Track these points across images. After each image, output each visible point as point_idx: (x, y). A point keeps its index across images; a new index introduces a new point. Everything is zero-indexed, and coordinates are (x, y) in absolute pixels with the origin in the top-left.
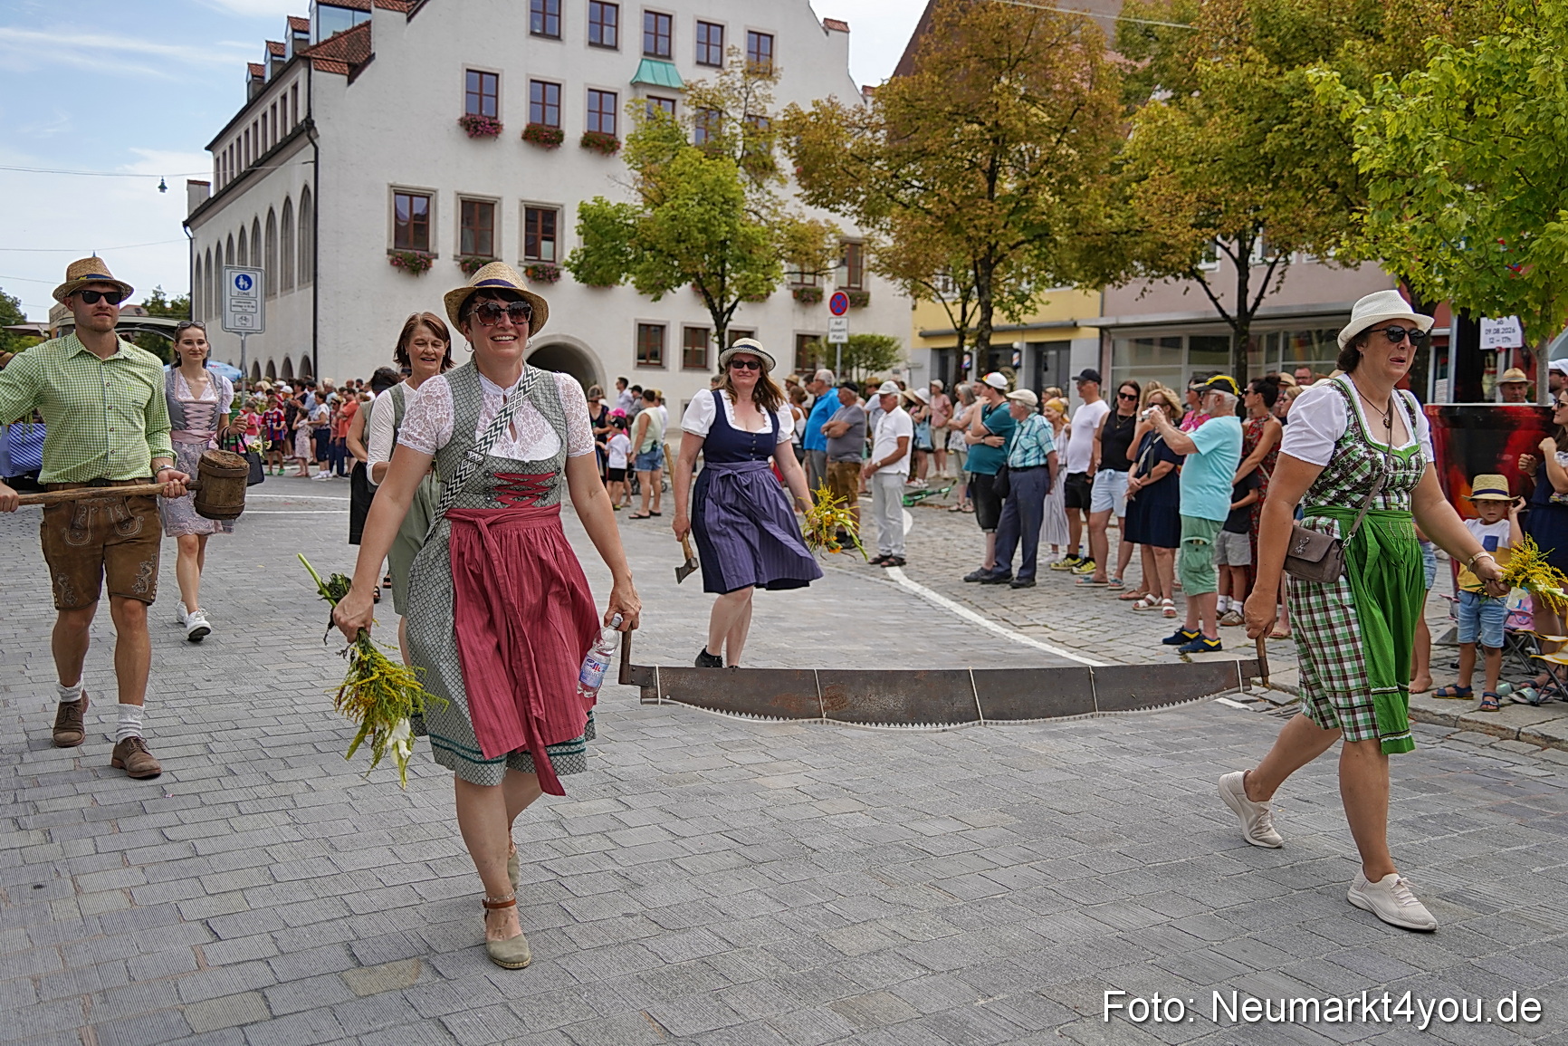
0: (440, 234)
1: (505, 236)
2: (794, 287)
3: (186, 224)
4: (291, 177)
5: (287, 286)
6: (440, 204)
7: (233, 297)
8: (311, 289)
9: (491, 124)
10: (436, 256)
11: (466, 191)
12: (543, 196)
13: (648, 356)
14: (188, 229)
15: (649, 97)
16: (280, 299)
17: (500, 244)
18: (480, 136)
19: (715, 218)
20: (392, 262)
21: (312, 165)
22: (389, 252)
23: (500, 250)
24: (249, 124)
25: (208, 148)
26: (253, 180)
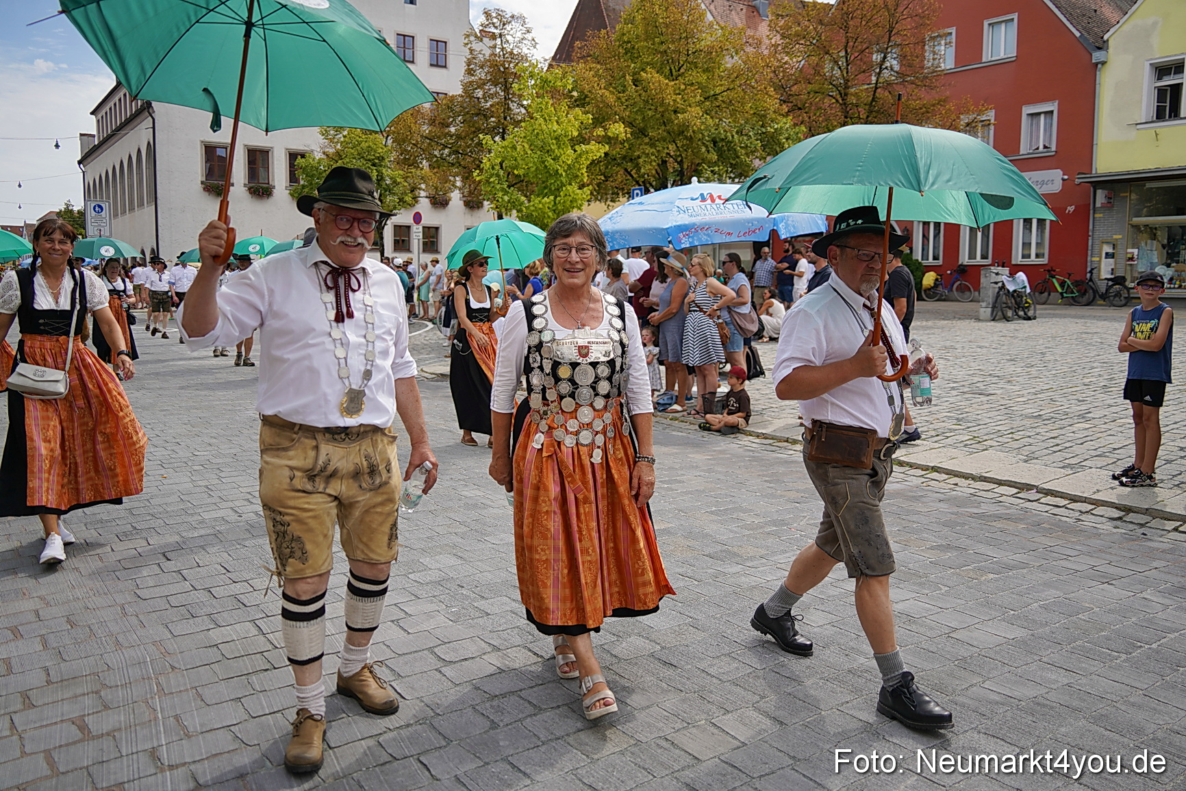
0: (235, 172)
1: (276, 171)
2: (464, 199)
3: (80, 162)
4: (138, 137)
5: (141, 205)
7: (92, 218)
8: (154, 206)
10: (233, 185)
11: (250, 144)
12: (297, 146)
14: (81, 166)
16: (137, 212)
17: (273, 176)
19: (369, 168)
20: (204, 189)
21: (152, 130)
22: (202, 183)
23: (273, 180)
24: (117, 99)
25: (92, 113)
26: (120, 135)
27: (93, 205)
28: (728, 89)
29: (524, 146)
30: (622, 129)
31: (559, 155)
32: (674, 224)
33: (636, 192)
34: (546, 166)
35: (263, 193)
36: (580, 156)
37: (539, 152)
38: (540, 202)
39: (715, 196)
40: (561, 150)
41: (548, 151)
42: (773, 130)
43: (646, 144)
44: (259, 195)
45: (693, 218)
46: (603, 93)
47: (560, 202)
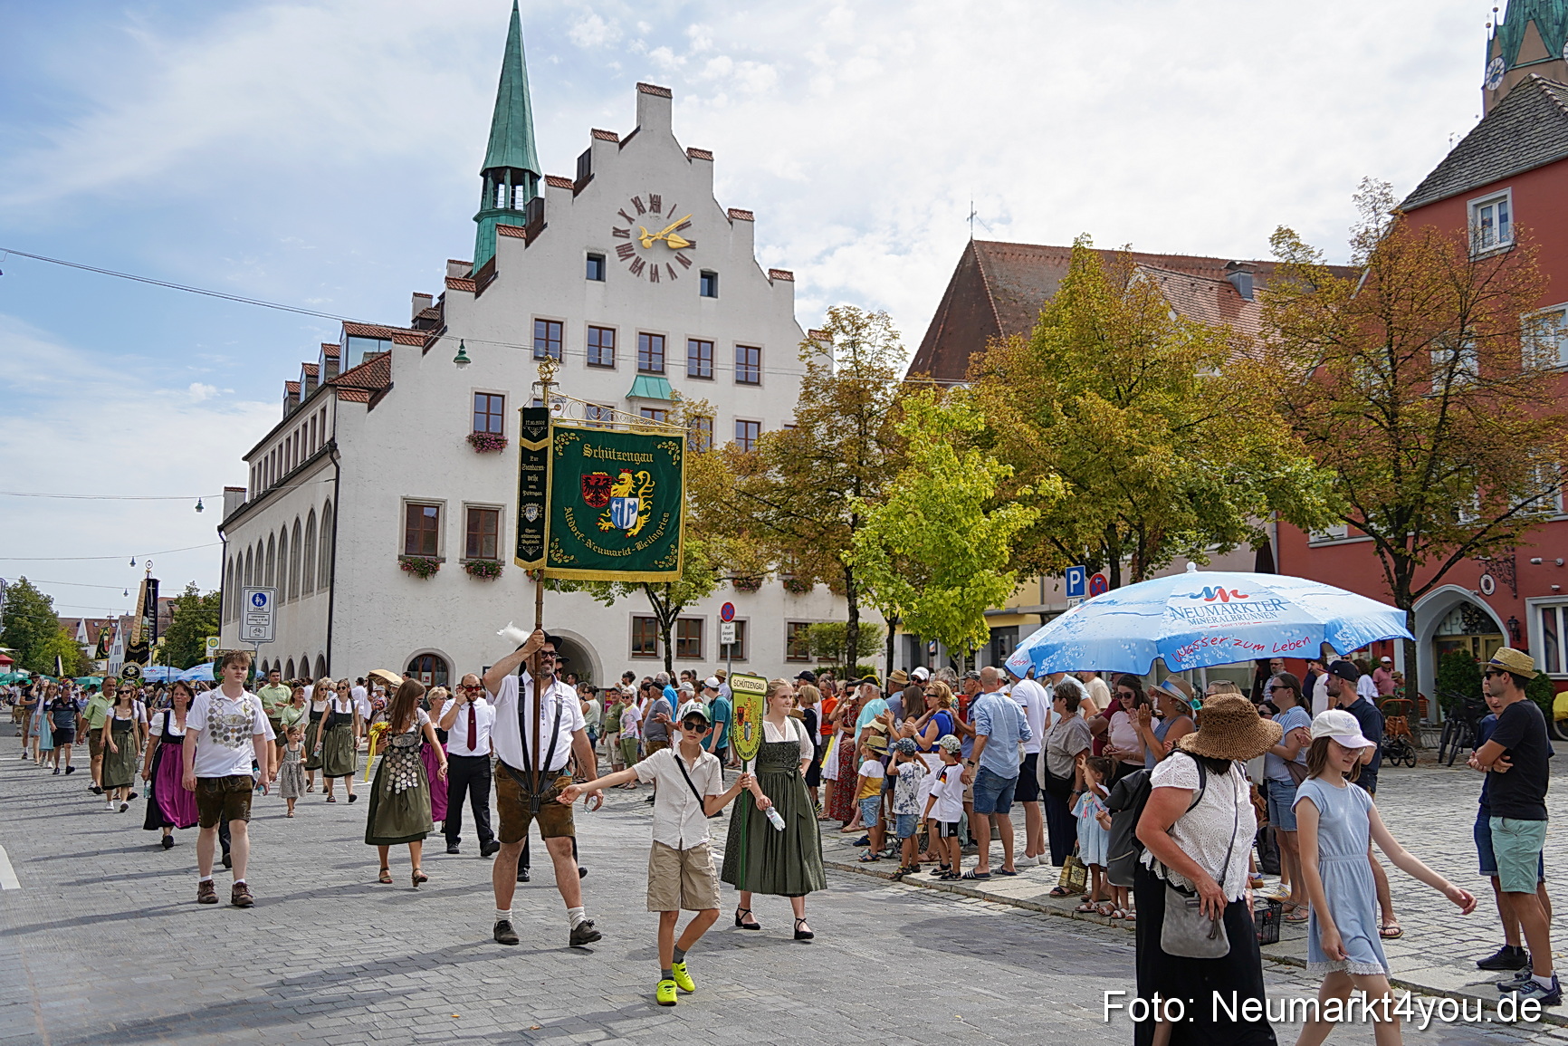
0: (448, 539)
1: (506, 539)
2: (784, 578)
3: (220, 529)
4: (315, 491)
5: (308, 590)
6: (448, 513)
7: (249, 613)
8: (328, 594)
9: (496, 440)
10: (444, 560)
11: (473, 500)
13: (643, 647)
14: (223, 533)
15: (643, 409)
16: (301, 602)
17: (503, 547)
18: (486, 451)
20: (402, 567)
21: (334, 482)
22: (400, 558)
23: (503, 553)
24: (284, 439)
25: (245, 459)
26: (283, 492)
27: (252, 594)
28: (1209, 417)
29: (916, 515)
30: (1059, 484)
31: (967, 525)
32: (1169, 634)
33: (1072, 573)
34: (949, 543)
35: (487, 573)
36: (997, 526)
37: (937, 523)
38: (941, 596)
39: (1227, 592)
40: (970, 519)
41: (950, 521)
42: (1282, 475)
43: (1086, 502)
44: (481, 575)
45: (1198, 626)
46: (1021, 429)
47: (969, 595)
